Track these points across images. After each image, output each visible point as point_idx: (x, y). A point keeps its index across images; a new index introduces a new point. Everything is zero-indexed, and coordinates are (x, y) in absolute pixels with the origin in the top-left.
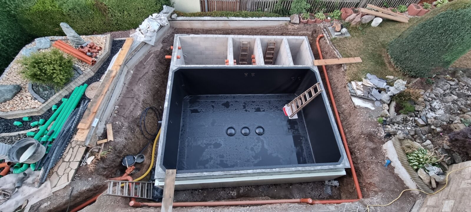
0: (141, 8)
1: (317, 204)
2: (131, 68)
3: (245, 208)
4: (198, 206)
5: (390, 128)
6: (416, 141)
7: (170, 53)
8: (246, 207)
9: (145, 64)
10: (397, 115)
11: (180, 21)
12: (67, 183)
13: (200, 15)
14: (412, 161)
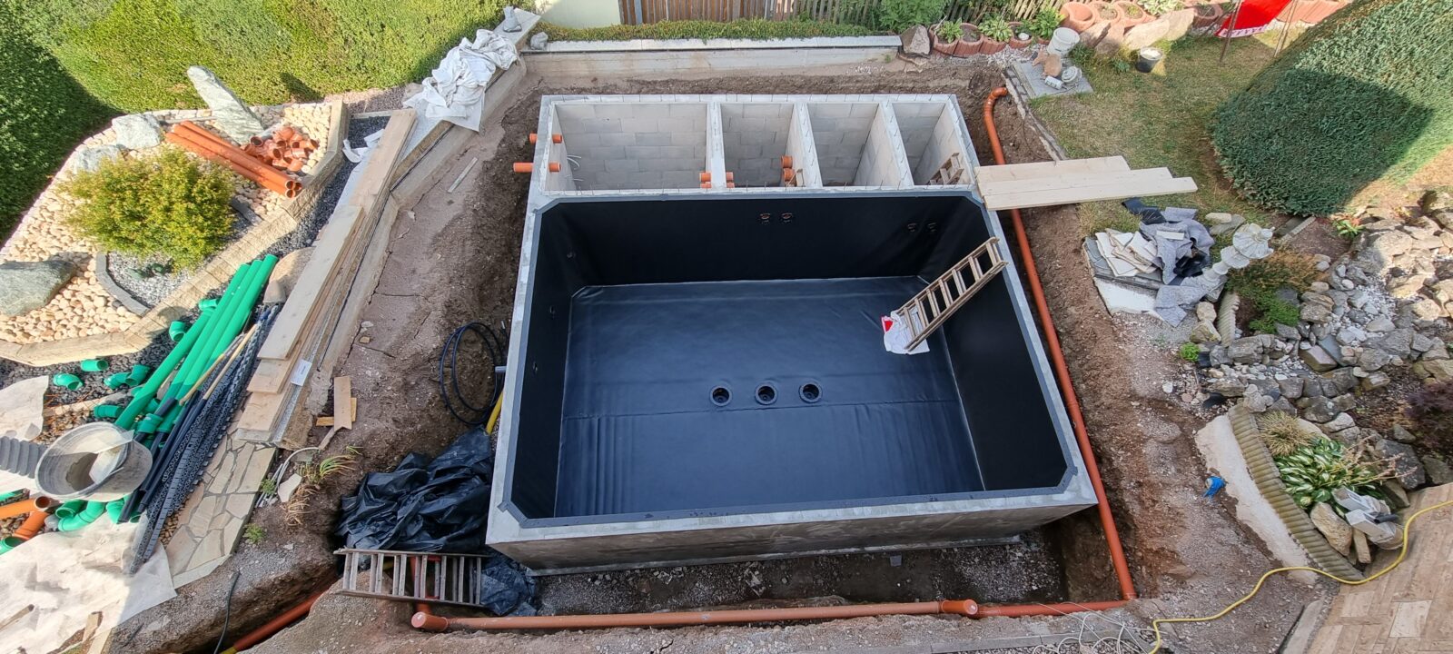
0: (436, 16)
1: (994, 616)
2: (407, 204)
3: (768, 631)
4: (623, 626)
5: (1223, 378)
6: (1304, 418)
7: (528, 153)
8: (772, 627)
9: (450, 191)
10: (1242, 336)
11: (556, 56)
12: (221, 561)
13: (618, 35)
14: (1293, 479)
